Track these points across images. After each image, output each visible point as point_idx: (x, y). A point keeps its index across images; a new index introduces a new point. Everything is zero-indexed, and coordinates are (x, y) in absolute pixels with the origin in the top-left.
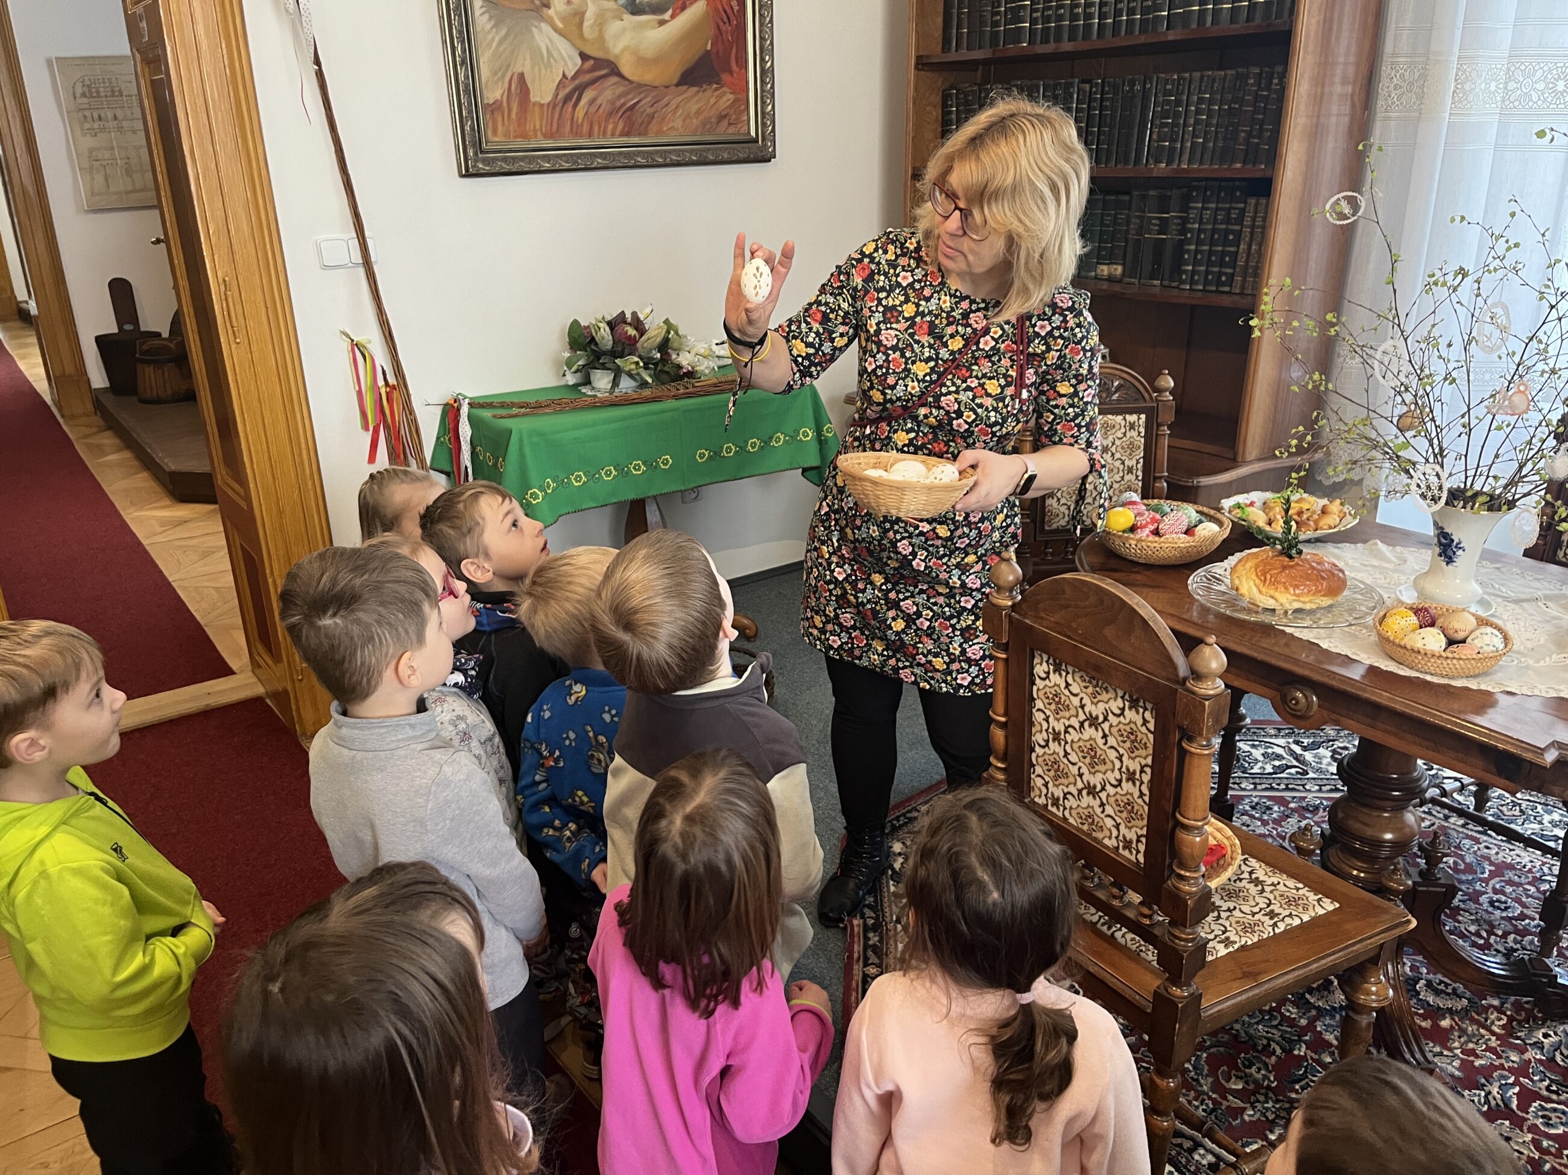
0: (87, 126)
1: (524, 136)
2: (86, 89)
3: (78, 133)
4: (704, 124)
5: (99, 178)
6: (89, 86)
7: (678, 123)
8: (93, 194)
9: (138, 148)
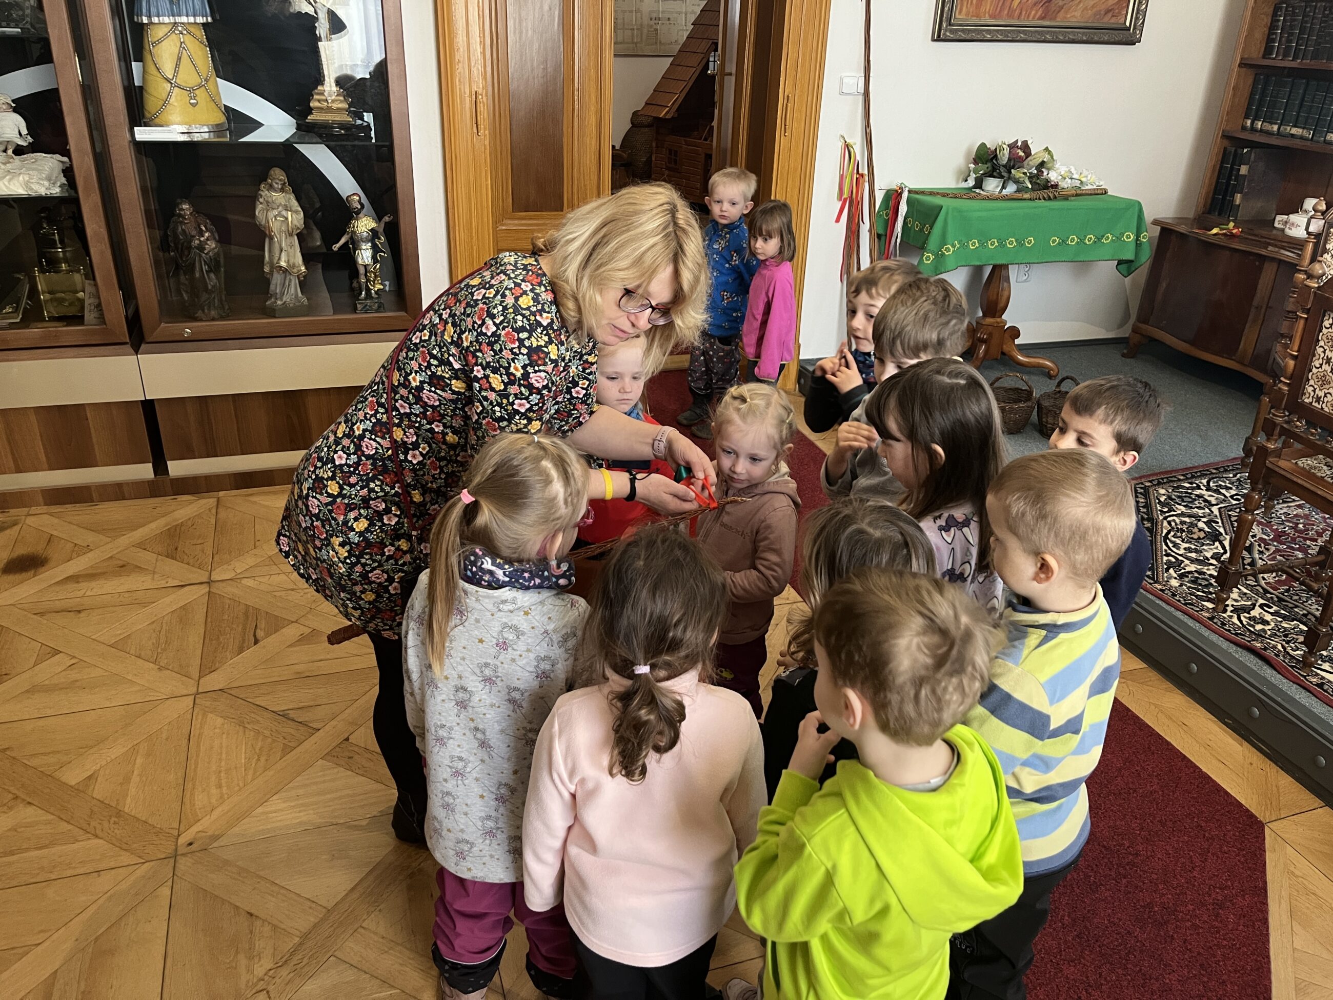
1: (978, 16)
4: (1095, 15)
7: (1078, 14)
9: (624, 12)
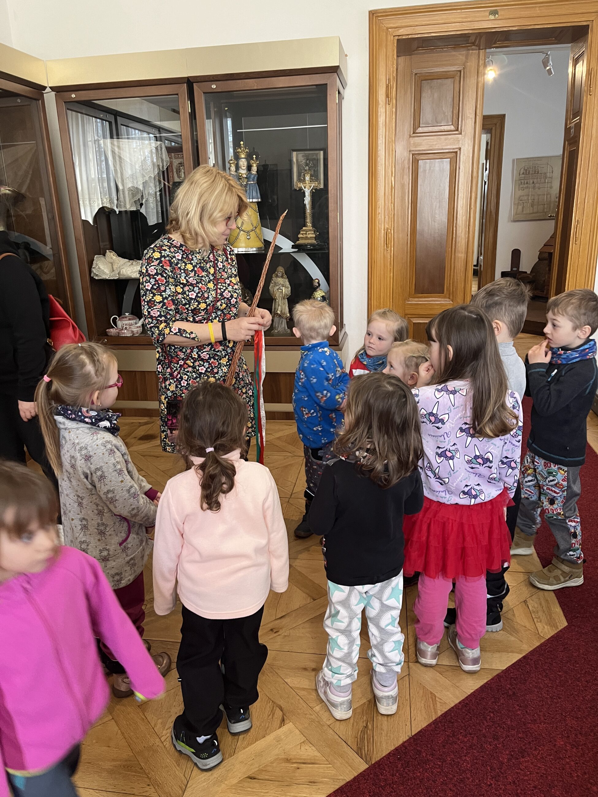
0: (521, 186)
2: (525, 171)
3: (517, 189)
5: (520, 207)
6: (526, 170)
8: (516, 214)
9: (539, 195)
